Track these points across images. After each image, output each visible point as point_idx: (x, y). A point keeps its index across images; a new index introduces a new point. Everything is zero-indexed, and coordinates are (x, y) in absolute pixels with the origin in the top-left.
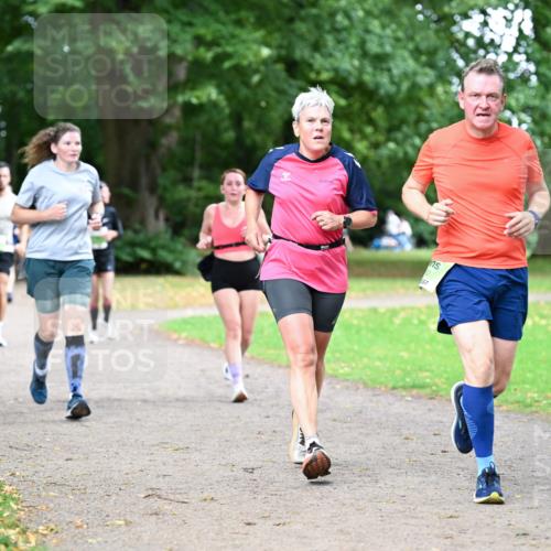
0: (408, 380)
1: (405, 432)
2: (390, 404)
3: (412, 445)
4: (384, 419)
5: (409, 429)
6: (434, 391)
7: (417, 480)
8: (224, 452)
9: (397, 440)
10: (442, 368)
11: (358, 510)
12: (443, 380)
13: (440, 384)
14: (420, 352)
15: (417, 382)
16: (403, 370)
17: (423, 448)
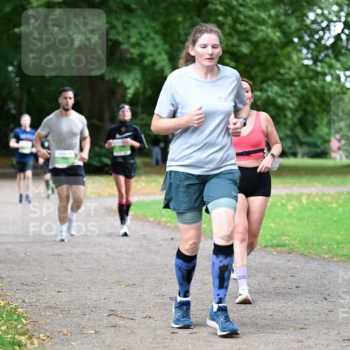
0: (274, 241)
1: (273, 275)
2: (263, 257)
3: (277, 283)
4: (259, 266)
5: (275, 273)
6: (291, 248)
7: (280, 305)
8: (157, 287)
9: (268, 280)
10: (296, 234)
11: (242, 324)
12: (297, 241)
13: (295, 244)
14: (282, 223)
15: (280, 243)
16: (271, 235)
17: (284, 285)
